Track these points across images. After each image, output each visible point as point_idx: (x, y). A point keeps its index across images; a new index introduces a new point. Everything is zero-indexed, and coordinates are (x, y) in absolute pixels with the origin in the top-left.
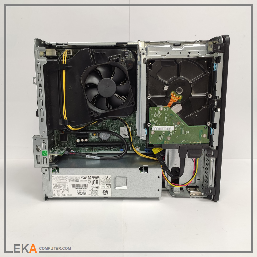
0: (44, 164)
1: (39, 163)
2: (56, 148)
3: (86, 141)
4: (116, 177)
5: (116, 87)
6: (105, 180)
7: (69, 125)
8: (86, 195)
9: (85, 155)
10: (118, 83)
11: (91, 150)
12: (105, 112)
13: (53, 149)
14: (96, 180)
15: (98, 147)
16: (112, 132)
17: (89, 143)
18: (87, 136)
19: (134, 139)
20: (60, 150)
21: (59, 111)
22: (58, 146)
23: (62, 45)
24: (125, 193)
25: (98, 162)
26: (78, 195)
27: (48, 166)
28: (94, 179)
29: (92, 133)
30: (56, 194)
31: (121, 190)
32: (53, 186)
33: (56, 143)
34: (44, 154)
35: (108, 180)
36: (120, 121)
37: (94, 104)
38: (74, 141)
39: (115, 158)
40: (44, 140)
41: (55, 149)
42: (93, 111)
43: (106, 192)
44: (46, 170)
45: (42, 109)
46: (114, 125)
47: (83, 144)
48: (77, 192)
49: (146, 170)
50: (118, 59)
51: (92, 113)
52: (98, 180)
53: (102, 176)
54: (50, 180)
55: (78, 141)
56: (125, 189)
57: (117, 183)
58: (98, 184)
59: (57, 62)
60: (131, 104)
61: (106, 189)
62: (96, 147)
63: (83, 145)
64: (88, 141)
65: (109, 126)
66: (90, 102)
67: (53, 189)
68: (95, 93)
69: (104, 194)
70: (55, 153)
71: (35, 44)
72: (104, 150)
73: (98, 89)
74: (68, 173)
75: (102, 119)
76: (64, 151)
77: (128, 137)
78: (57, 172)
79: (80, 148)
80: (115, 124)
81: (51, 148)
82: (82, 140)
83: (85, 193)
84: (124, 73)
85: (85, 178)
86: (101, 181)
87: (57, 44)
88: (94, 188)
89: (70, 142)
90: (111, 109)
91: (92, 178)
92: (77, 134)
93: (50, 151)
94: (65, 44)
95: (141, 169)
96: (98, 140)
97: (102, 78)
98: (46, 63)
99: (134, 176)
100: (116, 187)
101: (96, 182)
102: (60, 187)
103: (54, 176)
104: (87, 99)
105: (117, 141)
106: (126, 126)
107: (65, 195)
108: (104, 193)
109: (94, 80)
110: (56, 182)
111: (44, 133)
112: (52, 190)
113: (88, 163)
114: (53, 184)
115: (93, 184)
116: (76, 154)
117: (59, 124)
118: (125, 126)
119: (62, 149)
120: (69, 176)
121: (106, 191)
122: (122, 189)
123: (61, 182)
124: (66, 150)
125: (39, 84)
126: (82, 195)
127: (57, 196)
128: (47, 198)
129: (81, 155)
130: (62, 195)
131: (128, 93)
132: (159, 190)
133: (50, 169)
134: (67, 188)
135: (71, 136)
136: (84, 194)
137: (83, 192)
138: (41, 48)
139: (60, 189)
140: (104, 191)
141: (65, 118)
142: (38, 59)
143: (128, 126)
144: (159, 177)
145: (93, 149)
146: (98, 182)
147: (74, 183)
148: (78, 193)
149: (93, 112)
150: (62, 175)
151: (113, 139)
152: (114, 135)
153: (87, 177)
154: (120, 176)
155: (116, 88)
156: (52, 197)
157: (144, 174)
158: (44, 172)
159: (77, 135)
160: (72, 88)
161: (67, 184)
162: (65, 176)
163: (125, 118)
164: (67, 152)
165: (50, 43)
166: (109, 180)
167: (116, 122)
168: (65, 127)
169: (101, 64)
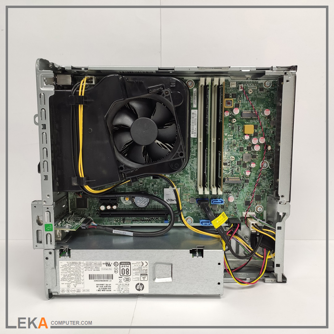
0: (47, 243)
1: (41, 242)
2: (69, 219)
3: (113, 209)
4: (157, 263)
5: (158, 130)
6: (140, 268)
7: (87, 186)
8: (111, 290)
9: (111, 229)
10: (160, 125)
11: (122, 222)
12: (141, 167)
13: (64, 220)
14: (125, 268)
15: (132, 217)
16: (152, 195)
17: (119, 211)
18: (115, 201)
19: (185, 205)
20: (74, 221)
21: (73, 164)
22: (73, 216)
23: (81, 69)
24: (168, 288)
25: (131, 240)
26: (98, 290)
27: (53, 246)
28: (122, 266)
29: (123, 196)
30: (66, 289)
31: (163, 283)
32: (61, 277)
33: (71, 210)
34: (48, 228)
35: (143, 268)
36: (164, 181)
37: (126, 155)
38: (97, 209)
39: (155, 234)
40: (48, 208)
41: (67, 221)
42: (123, 165)
43: (140, 286)
44: (50, 253)
45: (46, 162)
46: (155, 186)
47: (110, 213)
48: (97, 287)
49: (201, 253)
50: (160, 90)
51: (122, 168)
52: (129, 268)
53: (135, 262)
54: (56, 268)
55: (103, 208)
56: (169, 281)
57: (157, 272)
58: (129, 274)
59: (70, 93)
60: (179, 156)
61: (140, 282)
62: (129, 217)
63: (109, 215)
64: (117, 209)
65: (148, 186)
66: (120, 153)
67: (61, 282)
68: (126, 139)
69: (137, 290)
70: (65, 227)
71: (37, 66)
72: (141, 222)
73: (131, 133)
74: (83, 257)
75: (138, 177)
76: (80, 223)
77: (175, 202)
78: (68, 256)
79: (106, 219)
80: (157, 184)
81: (61, 220)
82: (109, 207)
83: (109, 287)
84: (169, 110)
85: (109, 265)
86: (133, 270)
87: (73, 68)
88: (122, 281)
89: (90, 210)
90: (151, 162)
91: (119, 265)
92: (101, 198)
93: (59, 224)
94: (85, 69)
95: (193, 252)
96: (132, 207)
97: (138, 118)
98: (53, 94)
99: (182, 262)
100: (155, 278)
101: (126, 272)
102: (72, 278)
103: (63, 262)
104: (115, 147)
105: (160, 209)
106: (173, 187)
107: (78, 291)
108: (137, 288)
109: (127, 120)
110: (65, 272)
111: (48, 197)
112: (59, 284)
113: (116, 241)
114: (60, 274)
115: (121, 275)
116: (98, 228)
117: (71, 183)
118: (170, 188)
119: (77, 221)
120: (85, 262)
121: (141, 284)
122: (165, 281)
123: (72, 271)
124: (84, 222)
125: (42, 125)
126: (104, 290)
127: (66, 293)
128: (51, 296)
129: (106, 230)
130: (74, 291)
131: (175, 140)
132: (219, 284)
133: (57, 251)
134: (81, 281)
135: (92, 201)
136: (108, 289)
137: (106, 286)
138: (45, 73)
139: (72, 282)
140: (138, 284)
141: (82, 175)
142: (41, 88)
143: (175, 187)
144: (219, 264)
145: (124, 220)
146: (128, 272)
147: (93, 273)
148: (99, 287)
149: (124, 167)
150: (74, 260)
151: (155, 206)
152: (155, 200)
153: (113, 264)
154: (162, 262)
155: (158, 132)
156: (59, 294)
157: (198, 258)
158: (47, 256)
159: (101, 200)
160: (92, 131)
161: (82, 274)
162: (80, 261)
163: (171, 175)
164: (84, 225)
165: (63, 66)
166: (146, 268)
167: (158, 180)
168: (81, 188)
169: (135, 97)
